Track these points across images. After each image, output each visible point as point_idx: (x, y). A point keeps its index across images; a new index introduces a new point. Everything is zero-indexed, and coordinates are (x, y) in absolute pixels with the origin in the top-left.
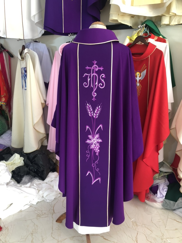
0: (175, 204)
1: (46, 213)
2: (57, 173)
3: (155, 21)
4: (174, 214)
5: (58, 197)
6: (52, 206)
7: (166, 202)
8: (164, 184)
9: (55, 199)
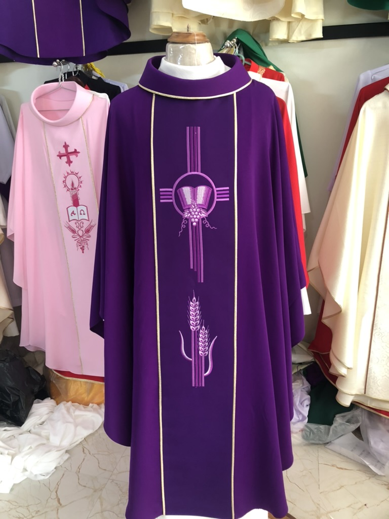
0: (329, 429)
1: (39, 511)
2: (52, 400)
3: (253, 32)
4: (329, 451)
5: (65, 462)
6: (51, 490)
7: (311, 430)
8: (301, 391)
9: (55, 468)
